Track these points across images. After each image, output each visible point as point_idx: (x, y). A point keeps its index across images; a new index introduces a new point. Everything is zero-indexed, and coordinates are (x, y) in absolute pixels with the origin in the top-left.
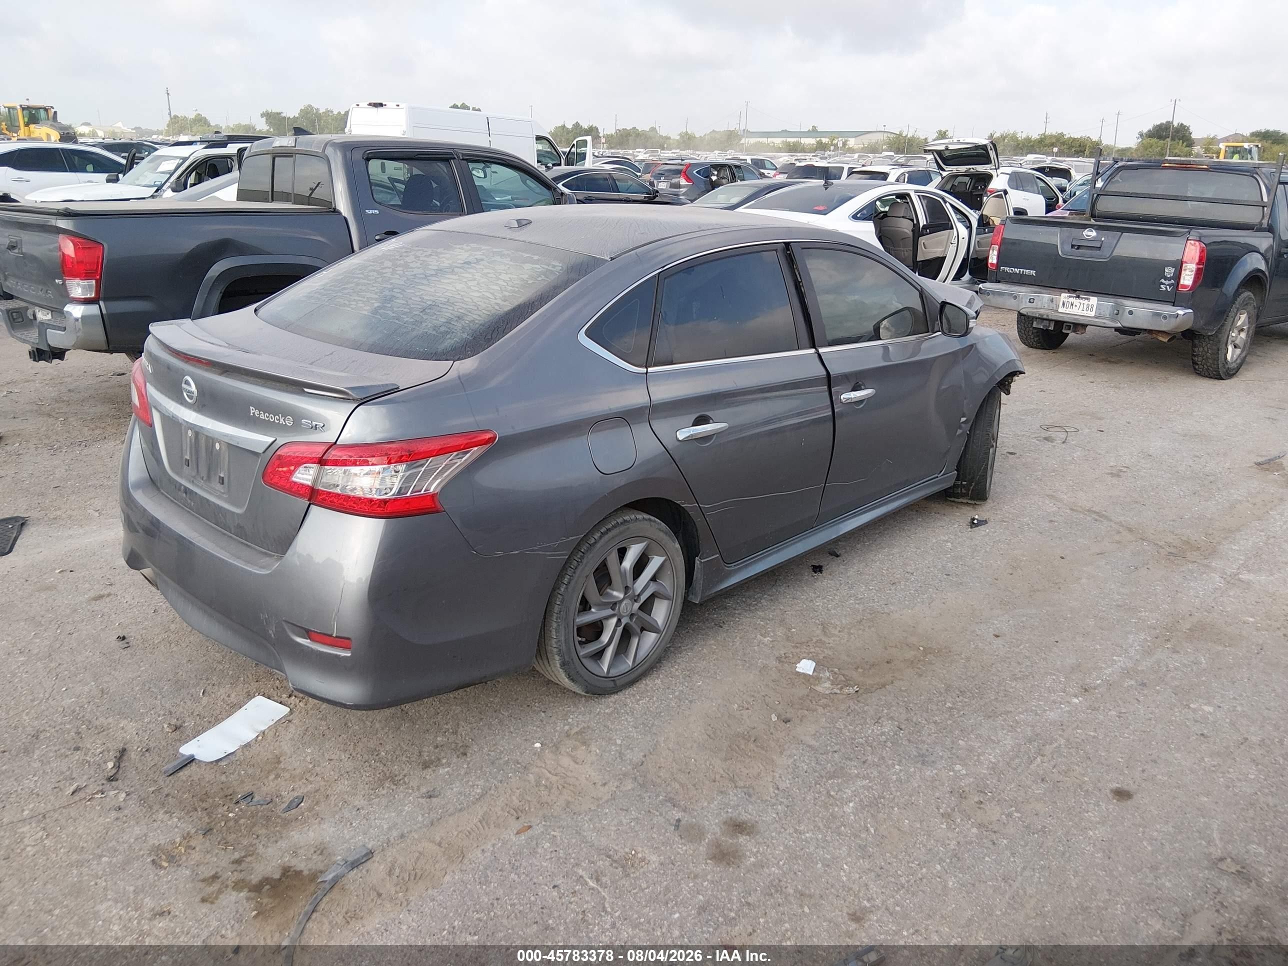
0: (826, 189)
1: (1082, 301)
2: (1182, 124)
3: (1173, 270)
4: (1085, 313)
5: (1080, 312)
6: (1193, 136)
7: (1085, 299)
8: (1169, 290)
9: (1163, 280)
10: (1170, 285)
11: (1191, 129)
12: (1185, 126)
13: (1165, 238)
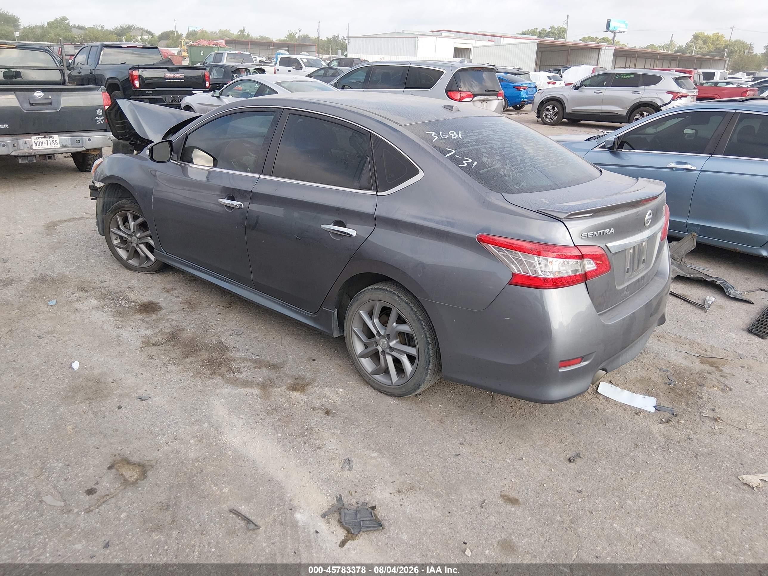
1: (48, 139)
3: (101, 111)
4: (53, 146)
5: (49, 147)
7: (50, 137)
8: (102, 123)
9: (97, 118)
10: (102, 120)
13: (89, 92)
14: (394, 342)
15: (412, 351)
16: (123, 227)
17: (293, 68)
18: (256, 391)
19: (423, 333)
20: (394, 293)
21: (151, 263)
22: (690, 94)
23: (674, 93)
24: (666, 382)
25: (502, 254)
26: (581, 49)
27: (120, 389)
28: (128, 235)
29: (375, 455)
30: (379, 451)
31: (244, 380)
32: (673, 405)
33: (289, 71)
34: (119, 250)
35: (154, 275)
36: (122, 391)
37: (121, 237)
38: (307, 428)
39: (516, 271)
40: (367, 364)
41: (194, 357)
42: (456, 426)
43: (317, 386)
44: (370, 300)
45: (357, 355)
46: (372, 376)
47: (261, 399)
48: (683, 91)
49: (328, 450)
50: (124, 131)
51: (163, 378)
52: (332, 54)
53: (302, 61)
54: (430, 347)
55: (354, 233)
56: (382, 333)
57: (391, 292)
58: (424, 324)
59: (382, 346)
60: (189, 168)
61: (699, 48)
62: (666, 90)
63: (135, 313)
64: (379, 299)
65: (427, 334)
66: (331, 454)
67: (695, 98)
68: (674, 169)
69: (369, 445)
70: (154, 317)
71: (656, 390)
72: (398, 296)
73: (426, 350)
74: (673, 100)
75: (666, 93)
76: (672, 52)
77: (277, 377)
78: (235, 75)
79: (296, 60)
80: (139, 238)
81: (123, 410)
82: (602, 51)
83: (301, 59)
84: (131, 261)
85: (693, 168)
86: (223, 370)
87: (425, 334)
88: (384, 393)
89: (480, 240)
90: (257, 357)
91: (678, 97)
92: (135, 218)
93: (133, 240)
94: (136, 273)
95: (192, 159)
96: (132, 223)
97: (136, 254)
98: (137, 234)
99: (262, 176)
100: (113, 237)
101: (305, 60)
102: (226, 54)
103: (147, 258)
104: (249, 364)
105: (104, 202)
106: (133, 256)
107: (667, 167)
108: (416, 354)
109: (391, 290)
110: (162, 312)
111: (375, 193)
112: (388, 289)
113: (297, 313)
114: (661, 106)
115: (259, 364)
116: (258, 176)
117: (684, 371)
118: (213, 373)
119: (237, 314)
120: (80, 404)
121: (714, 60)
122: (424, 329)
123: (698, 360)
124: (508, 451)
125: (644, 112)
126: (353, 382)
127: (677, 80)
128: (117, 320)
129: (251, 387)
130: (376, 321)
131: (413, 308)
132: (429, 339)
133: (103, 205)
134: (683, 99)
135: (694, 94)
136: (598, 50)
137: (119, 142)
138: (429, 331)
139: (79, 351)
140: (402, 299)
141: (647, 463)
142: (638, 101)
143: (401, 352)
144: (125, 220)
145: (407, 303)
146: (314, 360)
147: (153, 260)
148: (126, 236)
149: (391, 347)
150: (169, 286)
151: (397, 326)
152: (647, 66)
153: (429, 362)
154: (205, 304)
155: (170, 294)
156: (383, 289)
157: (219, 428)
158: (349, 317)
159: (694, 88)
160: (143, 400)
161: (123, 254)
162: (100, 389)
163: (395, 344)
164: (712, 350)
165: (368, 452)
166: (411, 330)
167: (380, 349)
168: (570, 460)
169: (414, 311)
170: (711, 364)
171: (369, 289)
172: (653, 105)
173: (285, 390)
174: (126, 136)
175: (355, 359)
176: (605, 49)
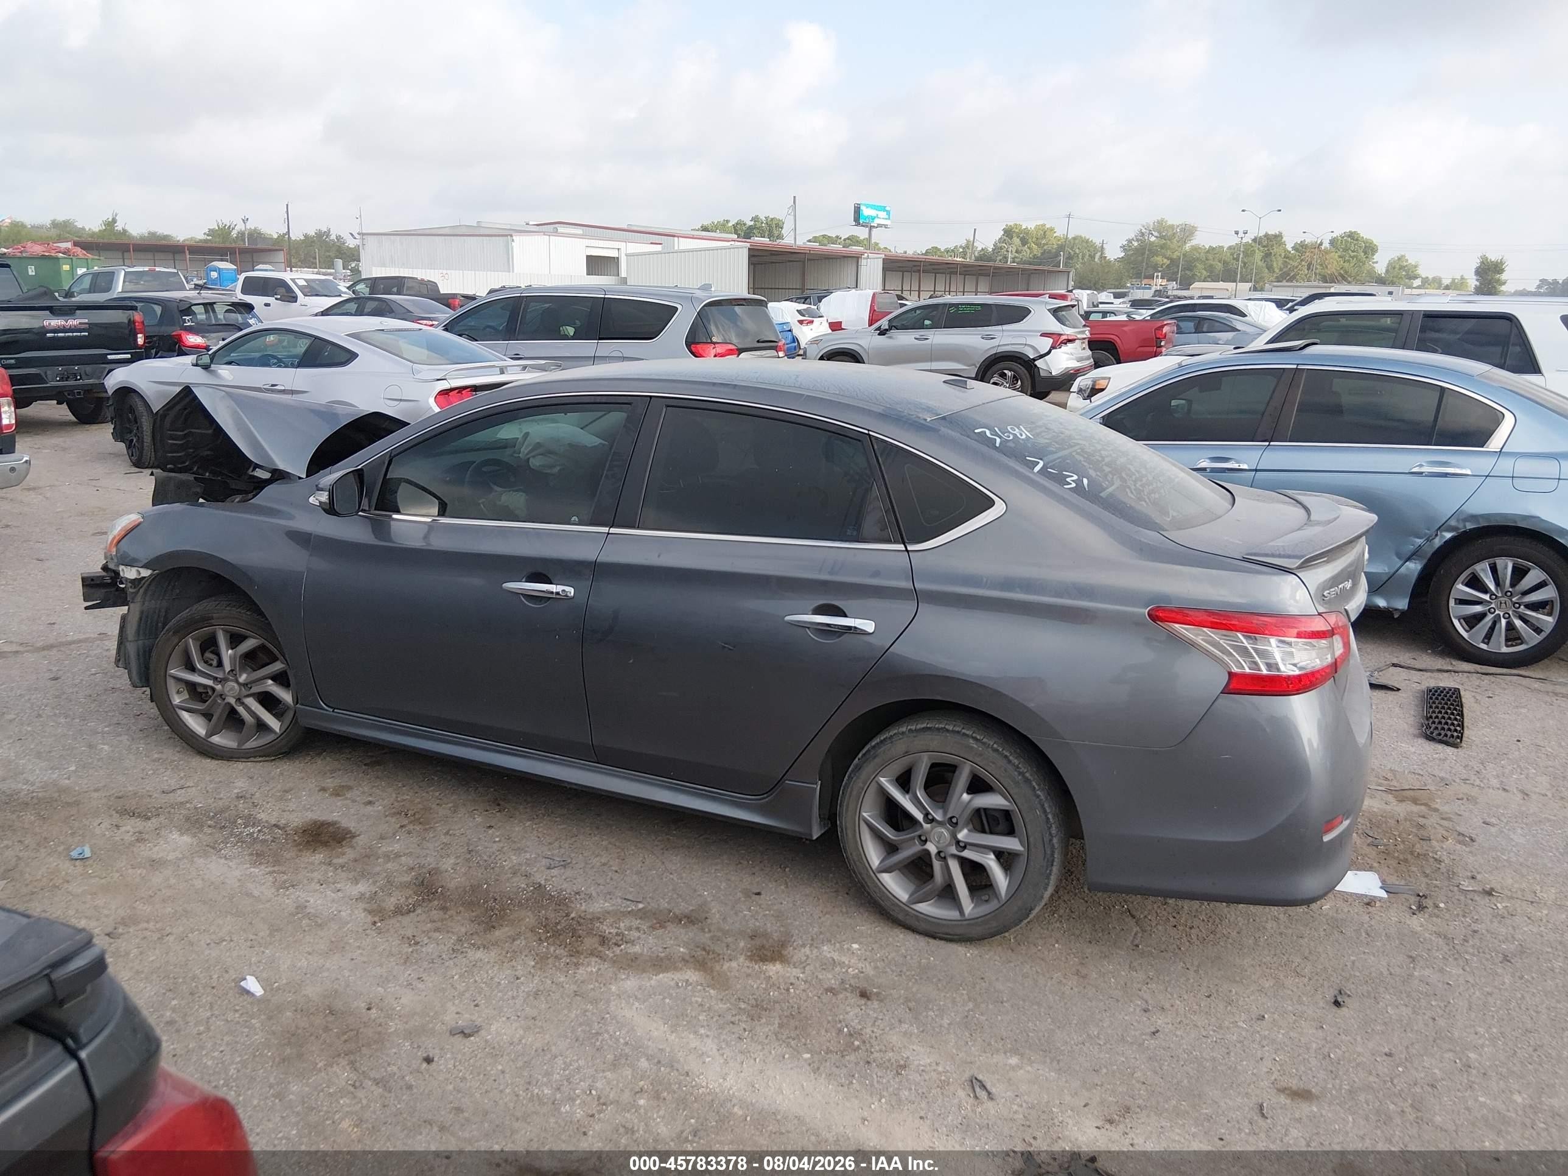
14: (965, 831)
15: (1010, 843)
16: (203, 664)
17: (276, 299)
18: (692, 975)
19: (1039, 806)
20: (964, 734)
21: (270, 738)
22: (1080, 336)
23: (1054, 336)
24: (1369, 842)
25: (1202, 640)
26: (826, 258)
27: (396, 1021)
28: (215, 679)
29: (1014, 1061)
30: (1015, 1051)
31: (650, 956)
32: (1406, 880)
33: (267, 305)
34: (186, 716)
35: (277, 763)
36: (406, 1023)
37: (192, 687)
38: (849, 1031)
39: (1235, 670)
40: (895, 886)
41: (507, 926)
42: (1113, 980)
43: (804, 946)
44: (907, 754)
45: (874, 868)
46: (913, 906)
47: (714, 989)
48: (1068, 331)
49: (922, 1068)
50: (183, 454)
51: (476, 981)
52: (321, 268)
53: (296, 284)
54: (1054, 831)
55: (868, 626)
56: (938, 817)
57: (958, 732)
58: (1037, 787)
59: (938, 842)
60: (392, 523)
61: (1016, 252)
62: (1039, 332)
63: (300, 850)
64: (931, 749)
65: (1046, 805)
66: (934, 1075)
67: (1086, 341)
68: (1208, 470)
69: (989, 1044)
70: (350, 854)
71: (1363, 859)
72: (975, 739)
73: (1047, 839)
74: (1053, 347)
75: (1041, 335)
76: (969, 260)
77: (712, 938)
78: (187, 318)
79: (282, 283)
80: (245, 685)
81: (440, 1064)
82: (863, 262)
83: (293, 280)
84: (216, 739)
85: (1245, 467)
86: (590, 942)
87: (1043, 806)
88: (941, 939)
89: (1154, 616)
90: (641, 906)
91: (1062, 343)
92: (235, 640)
93: (227, 689)
94: (231, 763)
95: (396, 502)
96: (227, 654)
97: (233, 720)
98: (240, 676)
99: (613, 530)
100: (172, 687)
101: (302, 283)
102: (123, 273)
103: (261, 726)
104: (636, 923)
105: (142, 612)
106: (224, 723)
107: (1198, 467)
108: (1021, 849)
109: (957, 729)
110: (361, 841)
111: (901, 547)
112: (950, 728)
113: (714, 799)
114: (1034, 360)
115: (660, 920)
116: (605, 530)
117: (1384, 819)
118: (575, 953)
119: (528, 823)
120: (329, 1069)
121: (1049, 272)
122: (1038, 796)
123: (1390, 798)
124: (1229, 1008)
125: (1006, 371)
126: (867, 926)
127: (1055, 312)
128: (271, 873)
129: (676, 969)
130: (920, 794)
131: (1011, 758)
132: (1050, 816)
133: (141, 619)
134: (1070, 345)
135: (1085, 336)
136: (855, 259)
137: (171, 478)
138: (1046, 798)
139: (235, 954)
140: (984, 744)
141: (1448, 984)
142: (993, 352)
143: (982, 850)
144: (209, 645)
145: (996, 750)
146: (759, 894)
147: (278, 730)
148: (210, 683)
149: (958, 842)
150: (330, 783)
151: (970, 801)
152: (940, 287)
153: (1053, 861)
154: (442, 811)
155: (346, 799)
156: (938, 729)
157: (675, 1065)
158: (854, 793)
159: (1085, 326)
160: (470, 1035)
161: (196, 724)
162: (351, 1027)
163: (966, 836)
164: (1395, 778)
165: (998, 1058)
166: (1010, 802)
167: (932, 848)
168: (1337, 1003)
169: (1014, 764)
170: (1415, 801)
171: (903, 733)
172: (1020, 358)
173: (747, 963)
174: (184, 462)
175: (870, 876)
176: (868, 258)
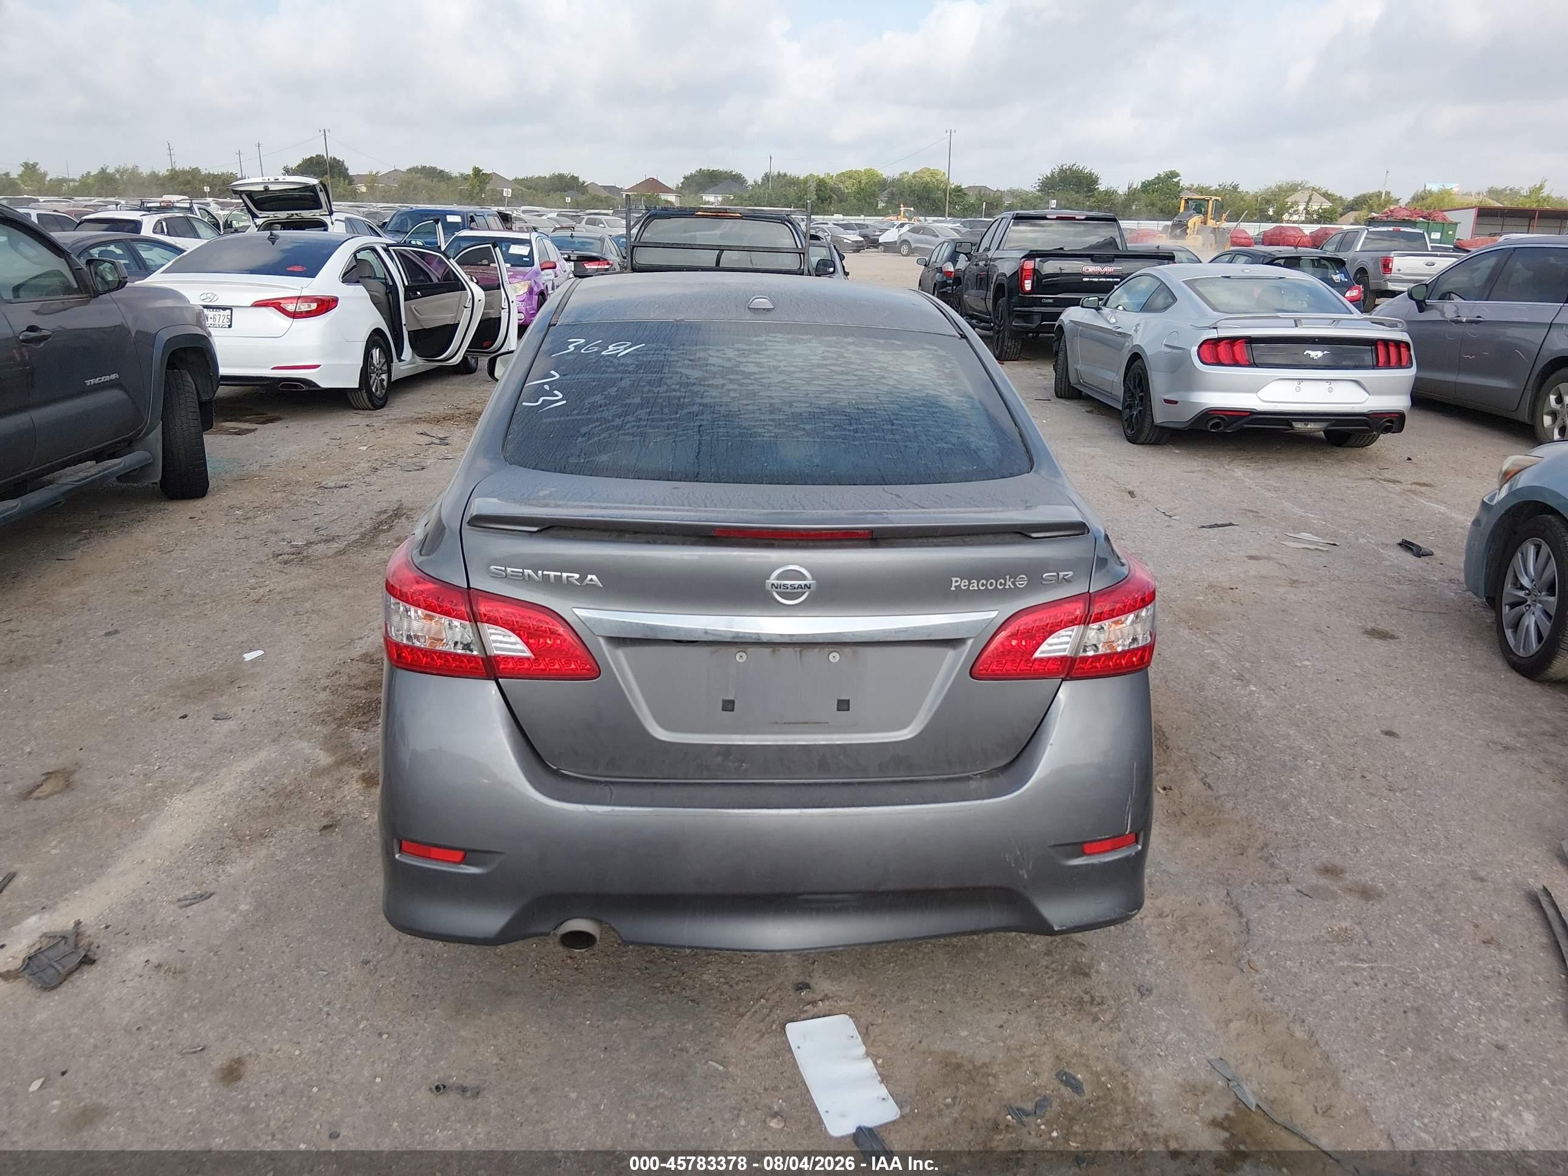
0: (273, 244)
2: (334, 159)
6: (351, 172)
11: (346, 164)
12: (339, 161)
27: (228, 698)
36: (226, 700)
49: (220, 871)
66: (211, 877)
81: (181, 721)
139: (293, 642)
160: (215, 719)
